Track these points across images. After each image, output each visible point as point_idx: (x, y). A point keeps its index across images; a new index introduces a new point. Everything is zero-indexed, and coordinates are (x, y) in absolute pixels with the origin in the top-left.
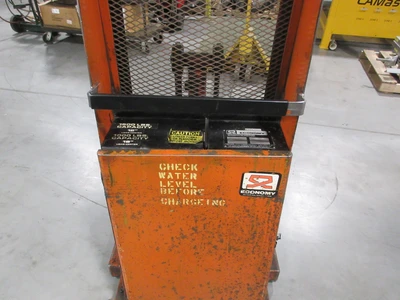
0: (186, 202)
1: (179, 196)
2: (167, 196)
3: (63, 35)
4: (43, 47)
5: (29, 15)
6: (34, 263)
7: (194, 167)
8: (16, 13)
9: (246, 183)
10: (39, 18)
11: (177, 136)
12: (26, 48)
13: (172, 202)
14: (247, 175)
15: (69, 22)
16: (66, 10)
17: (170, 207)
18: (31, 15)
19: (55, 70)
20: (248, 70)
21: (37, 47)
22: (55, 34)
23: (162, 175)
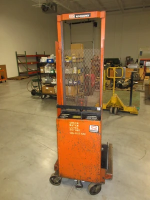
0: (76, 133)
1: (74, 131)
2: (71, 131)
3: (48, 96)
4: (41, 100)
5: (38, 90)
6: (31, 165)
7: (78, 123)
8: (34, 89)
9: (90, 128)
10: (41, 91)
11: (74, 117)
12: (35, 101)
13: (72, 133)
14: (91, 126)
15: (51, 92)
16: (51, 88)
17: (72, 135)
18: (39, 89)
19: (44, 108)
20: (116, 110)
21: (39, 100)
22: (46, 96)
23: (70, 125)
